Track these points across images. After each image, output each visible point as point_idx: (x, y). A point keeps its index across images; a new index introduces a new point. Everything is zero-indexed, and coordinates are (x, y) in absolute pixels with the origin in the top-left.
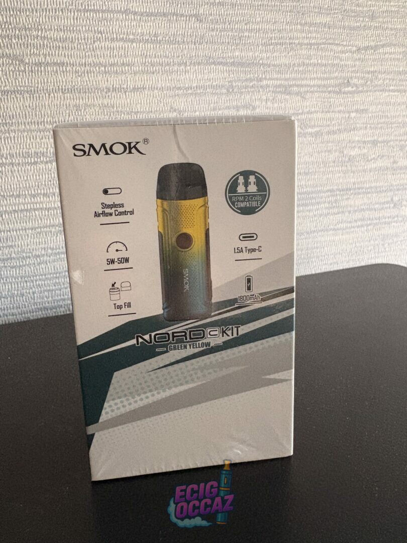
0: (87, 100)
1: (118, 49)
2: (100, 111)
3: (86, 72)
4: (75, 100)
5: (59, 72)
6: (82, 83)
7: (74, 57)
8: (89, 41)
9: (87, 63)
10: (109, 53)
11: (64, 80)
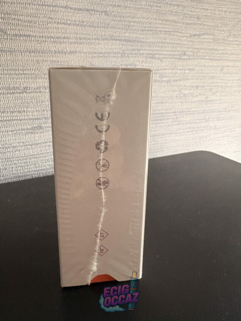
0: (43, 57)
1: (61, 29)
2: (51, 64)
3: (43, 41)
4: (37, 57)
5: (27, 40)
6: (41, 47)
7: (36, 32)
8: (45, 23)
9: (43, 36)
10: (56, 31)
11: (30, 45)
